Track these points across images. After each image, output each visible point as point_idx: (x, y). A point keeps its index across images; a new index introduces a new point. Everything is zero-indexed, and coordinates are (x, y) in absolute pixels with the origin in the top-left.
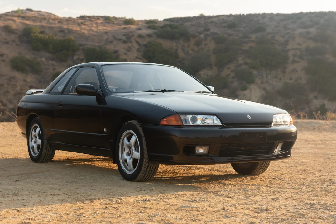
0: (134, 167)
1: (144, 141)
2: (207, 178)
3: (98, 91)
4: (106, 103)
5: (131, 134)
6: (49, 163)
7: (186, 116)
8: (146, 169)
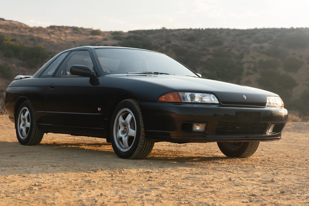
0: (129, 145)
1: (141, 118)
2: (198, 159)
3: (92, 72)
4: (99, 84)
5: (126, 113)
6: (37, 145)
7: (184, 93)
8: (142, 147)
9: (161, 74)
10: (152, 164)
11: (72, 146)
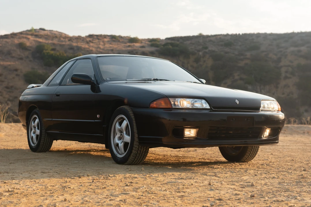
0: (125, 151)
1: (135, 124)
2: (197, 164)
3: (93, 80)
4: (100, 91)
5: (122, 119)
6: (47, 152)
7: (175, 99)
8: (136, 152)
9: (161, 80)
10: (143, 169)
11: (81, 152)
